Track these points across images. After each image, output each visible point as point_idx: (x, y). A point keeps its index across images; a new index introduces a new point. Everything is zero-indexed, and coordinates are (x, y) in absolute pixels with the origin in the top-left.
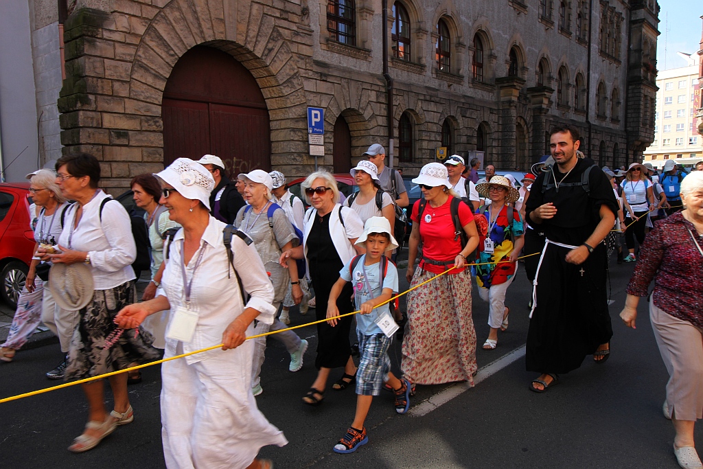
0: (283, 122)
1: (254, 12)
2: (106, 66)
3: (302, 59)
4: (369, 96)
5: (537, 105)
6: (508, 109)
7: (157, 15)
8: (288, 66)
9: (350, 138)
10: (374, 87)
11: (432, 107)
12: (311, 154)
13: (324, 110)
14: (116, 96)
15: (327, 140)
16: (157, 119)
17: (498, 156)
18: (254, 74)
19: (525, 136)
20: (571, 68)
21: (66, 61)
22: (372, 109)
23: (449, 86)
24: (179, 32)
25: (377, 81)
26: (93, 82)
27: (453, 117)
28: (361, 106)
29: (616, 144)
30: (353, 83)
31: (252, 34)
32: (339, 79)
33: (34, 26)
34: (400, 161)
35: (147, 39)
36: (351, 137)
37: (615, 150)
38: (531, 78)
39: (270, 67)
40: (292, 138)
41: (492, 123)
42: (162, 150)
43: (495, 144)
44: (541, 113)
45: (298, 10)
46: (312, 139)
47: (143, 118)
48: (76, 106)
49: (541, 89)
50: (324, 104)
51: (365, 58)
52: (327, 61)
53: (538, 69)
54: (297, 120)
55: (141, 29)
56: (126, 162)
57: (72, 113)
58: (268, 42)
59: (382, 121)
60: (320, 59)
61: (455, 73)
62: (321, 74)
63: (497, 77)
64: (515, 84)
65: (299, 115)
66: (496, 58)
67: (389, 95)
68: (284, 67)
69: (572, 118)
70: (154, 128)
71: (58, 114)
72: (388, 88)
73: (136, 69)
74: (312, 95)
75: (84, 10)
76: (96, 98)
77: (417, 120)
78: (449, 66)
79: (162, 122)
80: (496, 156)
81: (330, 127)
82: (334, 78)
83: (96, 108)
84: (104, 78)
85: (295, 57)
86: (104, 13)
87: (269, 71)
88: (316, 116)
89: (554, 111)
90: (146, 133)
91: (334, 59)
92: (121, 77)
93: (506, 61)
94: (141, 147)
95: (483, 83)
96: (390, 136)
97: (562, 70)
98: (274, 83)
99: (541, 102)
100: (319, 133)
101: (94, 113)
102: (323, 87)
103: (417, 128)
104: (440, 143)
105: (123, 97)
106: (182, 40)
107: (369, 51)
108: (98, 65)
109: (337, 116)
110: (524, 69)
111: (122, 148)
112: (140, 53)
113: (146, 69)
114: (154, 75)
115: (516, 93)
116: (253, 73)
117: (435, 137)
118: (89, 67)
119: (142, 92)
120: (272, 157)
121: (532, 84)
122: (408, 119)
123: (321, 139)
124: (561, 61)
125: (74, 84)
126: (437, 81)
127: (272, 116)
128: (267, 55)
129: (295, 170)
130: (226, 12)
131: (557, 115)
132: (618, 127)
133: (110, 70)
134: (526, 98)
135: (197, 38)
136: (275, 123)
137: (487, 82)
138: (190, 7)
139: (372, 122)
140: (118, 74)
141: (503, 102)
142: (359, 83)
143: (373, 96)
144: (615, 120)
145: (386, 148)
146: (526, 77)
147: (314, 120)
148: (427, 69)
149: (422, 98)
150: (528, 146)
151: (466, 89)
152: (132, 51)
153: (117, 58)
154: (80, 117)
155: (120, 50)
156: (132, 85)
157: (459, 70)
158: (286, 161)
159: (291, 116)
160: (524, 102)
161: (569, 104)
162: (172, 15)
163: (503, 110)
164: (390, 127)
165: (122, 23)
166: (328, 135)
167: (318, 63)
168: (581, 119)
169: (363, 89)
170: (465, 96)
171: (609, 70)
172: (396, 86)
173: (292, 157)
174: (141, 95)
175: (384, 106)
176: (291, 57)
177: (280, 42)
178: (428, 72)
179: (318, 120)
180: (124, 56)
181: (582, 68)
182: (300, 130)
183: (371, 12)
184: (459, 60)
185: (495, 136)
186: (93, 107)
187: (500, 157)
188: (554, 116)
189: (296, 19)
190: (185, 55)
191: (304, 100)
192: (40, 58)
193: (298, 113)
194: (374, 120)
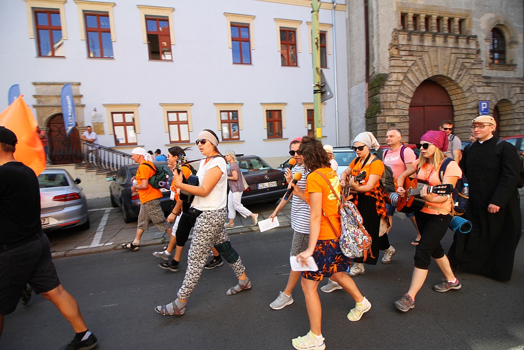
0: (463, 111)
1: (452, 58)
3: (477, 77)
4: (516, 91)
7: (408, 70)
8: (469, 82)
10: (519, 85)
13: (489, 102)
14: (391, 109)
16: (407, 116)
18: (447, 89)
22: (517, 98)
24: (417, 76)
25: (520, 81)
26: (383, 104)
28: (510, 97)
30: (505, 85)
31: (451, 69)
32: (497, 84)
33: (350, 86)
35: (404, 81)
39: (459, 84)
42: (408, 130)
45: (475, 52)
47: (401, 116)
48: (376, 115)
50: (488, 99)
51: (513, 70)
54: (472, 109)
55: (401, 78)
57: (373, 118)
58: (459, 72)
60: (485, 75)
62: (487, 83)
68: (467, 83)
70: (405, 121)
71: (364, 119)
73: (399, 96)
74: (481, 95)
75: (380, 74)
76: (384, 110)
81: (492, 110)
82: (494, 84)
83: (384, 115)
84: (387, 102)
85: (473, 77)
86: (387, 74)
87: (458, 86)
90: (402, 123)
91: (494, 73)
92: (393, 100)
98: (460, 92)
101: (382, 117)
102: (488, 89)
105: (394, 109)
106: (418, 79)
107: (516, 65)
108: (385, 96)
109: (495, 104)
112: (401, 89)
113: (403, 95)
114: (406, 97)
118: (382, 98)
119: (401, 105)
125: (375, 106)
127: (455, 108)
128: (458, 78)
130: (439, 61)
133: (389, 98)
135: (425, 77)
136: (458, 112)
138: (422, 63)
142: (509, 84)
143: (518, 90)
147: (483, 108)
152: (397, 88)
153: (392, 92)
154: (378, 119)
155: (393, 88)
156: (397, 103)
158: (464, 131)
159: (470, 107)
162: (414, 69)
165: (394, 77)
167: (485, 77)
169: (511, 87)
174: (401, 107)
176: (470, 77)
177: (465, 71)
179: (485, 108)
180: (395, 91)
183: (516, 43)
186: (382, 114)
189: (473, 57)
190: (420, 86)
191: (476, 98)
192: (352, 99)
193: (473, 105)
194: (518, 104)
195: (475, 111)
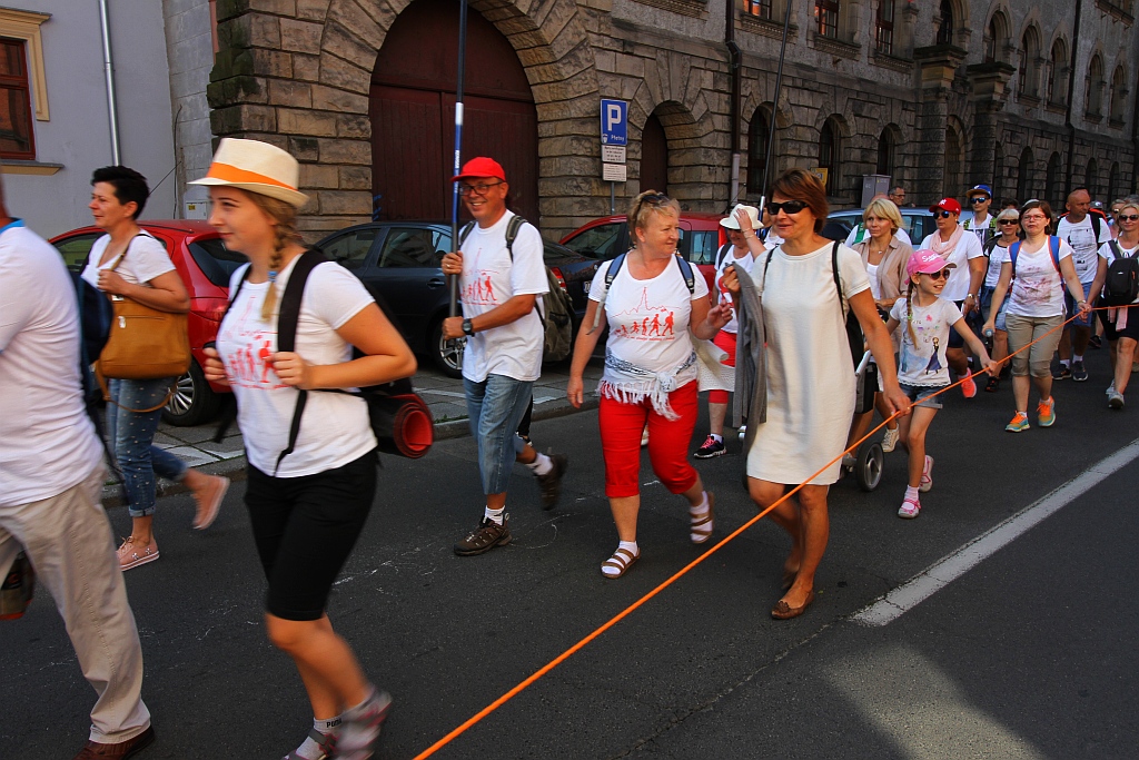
0: (560, 124)
2: (282, 30)
3: (594, 16)
4: (702, 80)
5: (984, 96)
6: (933, 102)
8: (570, 29)
9: (667, 152)
10: (711, 65)
11: (805, 99)
12: (605, 178)
13: (628, 104)
14: (299, 81)
15: (631, 156)
16: (362, 119)
17: (913, 184)
18: (515, 42)
19: (959, 149)
20: (1045, 29)
21: (219, 22)
22: (705, 102)
23: (835, 62)
25: (716, 53)
26: (263, 56)
27: (839, 116)
28: (688, 97)
29: (1116, 164)
30: (675, 57)
32: (653, 50)
34: (749, 191)
36: (668, 150)
37: (1114, 175)
38: (975, 48)
39: (542, 30)
40: (574, 152)
41: (905, 127)
42: (369, 172)
43: (908, 163)
44: (989, 109)
46: (608, 153)
47: (340, 116)
48: (236, 97)
49: (991, 68)
50: (627, 94)
51: (697, 15)
52: (633, 19)
53: (987, 32)
54: (582, 121)
56: (315, 189)
57: (230, 109)
59: (721, 123)
60: (622, 15)
61: (846, 40)
62: (625, 43)
63: (917, 46)
64: (949, 58)
65: (587, 113)
66: (916, 12)
67: (734, 78)
68: (565, 31)
69: (1043, 119)
70: (358, 133)
71: (206, 111)
72: (734, 66)
73: (329, 34)
74: (609, 79)
76: (267, 83)
77: (779, 121)
78: (836, 27)
79: (369, 124)
80: (909, 183)
81: (637, 133)
82: (645, 49)
83: (268, 100)
84: (280, 50)
85: (583, 13)
87: (539, 38)
88: (614, 114)
89: (1012, 107)
90: (344, 142)
91: (645, 16)
92: (307, 48)
93: (934, 18)
94: (337, 164)
95: (893, 58)
96: (735, 148)
97: (1031, 32)
98: (547, 58)
99: (992, 91)
100: (618, 143)
101: (264, 109)
102: (626, 64)
103: (778, 133)
104: (817, 161)
105: (309, 82)
107: (705, 2)
108: (270, 27)
109: (649, 114)
110: (964, 31)
111: (309, 166)
112: (336, 8)
113: (345, 34)
114: (358, 44)
115: (949, 74)
116: (512, 41)
117: (808, 151)
118: (257, 31)
119: (340, 73)
120: (541, 184)
121: (976, 58)
122: (765, 120)
123: (621, 153)
124: (1029, 17)
125: (234, 59)
126: (814, 54)
127: (542, 114)
128: (536, 10)
129: (578, 205)
131: (1016, 113)
132: (1121, 135)
133: (290, 35)
134: (964, 84)
136: (547, 125)
137: (899, 55)
139: (705, 124)
140: (302, 43)
141: (925, 90)
142: (686, 57)
143: (708, 82)
144: (1115, 122)
145: (727, 170)
146: (966, 46)
147: (611, 121)
148: (798, 33)
149: (790, 83)
150: (964, 167)
151: (863, 67)
152: (323, 4)
153: (301, 16)
154: (243, 115)
155: (305, 3)
156: (322, 62)
157: (853, 34)
158: (563, 191)
159: (574, 114)
160: (961, 90)
161: (1039, 93)
163: (923, 105)
164: (734, 133)
166: (633, 147)
167: (619, 24)
168: (1057, 119)
169: (692, 67)
170: (861, 81)
171: (1112, 33)
172: (746, 62)
173: (575, 183)
174: (337, 78)
175: (725, 97)
176: (576, 13)
178: (801, 39)
179: (618, 121)
180: (311, 13)
181: (1065, 30)
182: (587, 138)
184: (853, 17)
185: (909, 149)
186: (264, 97)
187: (915, 186)
188: (1011, 116)
190: (406, 10)
191: (595, 87)
192: (176, 18)
193: (585, 108)
194: (709, 121)
195: (589, 130)
